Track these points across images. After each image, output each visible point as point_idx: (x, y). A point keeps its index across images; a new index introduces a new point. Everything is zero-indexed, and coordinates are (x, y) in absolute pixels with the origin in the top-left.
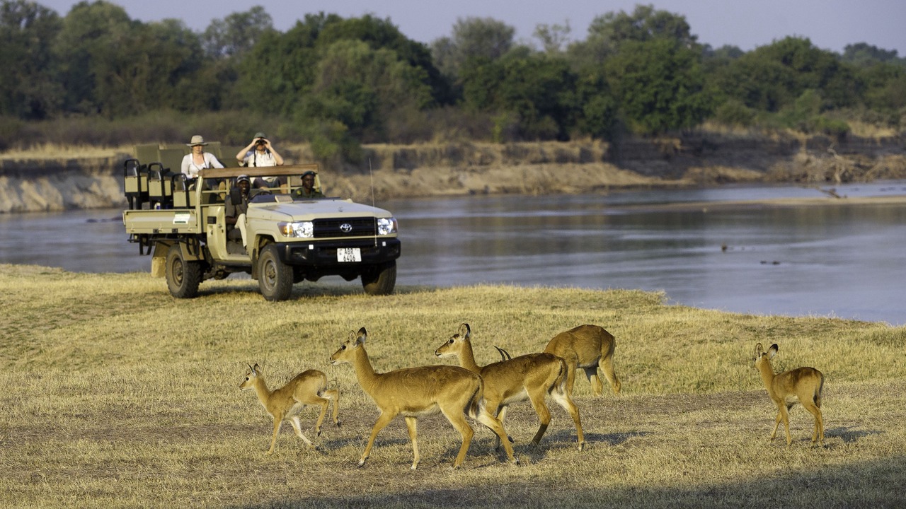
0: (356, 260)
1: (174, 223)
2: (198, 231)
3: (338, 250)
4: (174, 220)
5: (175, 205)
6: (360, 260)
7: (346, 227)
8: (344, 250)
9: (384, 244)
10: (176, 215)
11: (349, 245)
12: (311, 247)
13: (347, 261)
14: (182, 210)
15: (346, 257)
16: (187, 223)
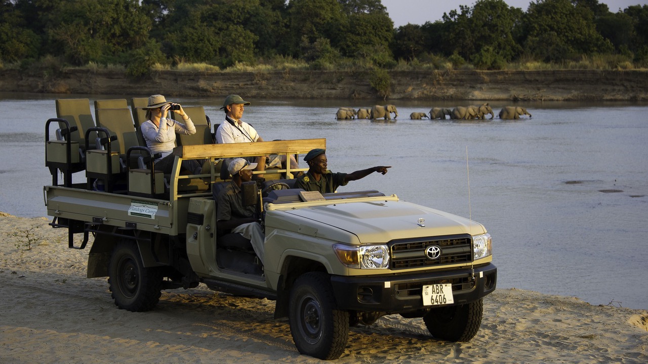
0: (448, 302)
1: (129, 214)
2: (173, 232)
3: (424, 287)
4: (130, 211)
5: (131, 189)
6: (452, 302)
7: (434, 250)
8: (431, 287)
9: (481, 275)
10: (132, 204)
11: (436, 279)
12: (388, 285)
13: (435, 304)
14: (141, 197)
15: (434, 298)
16: (153, 218)
